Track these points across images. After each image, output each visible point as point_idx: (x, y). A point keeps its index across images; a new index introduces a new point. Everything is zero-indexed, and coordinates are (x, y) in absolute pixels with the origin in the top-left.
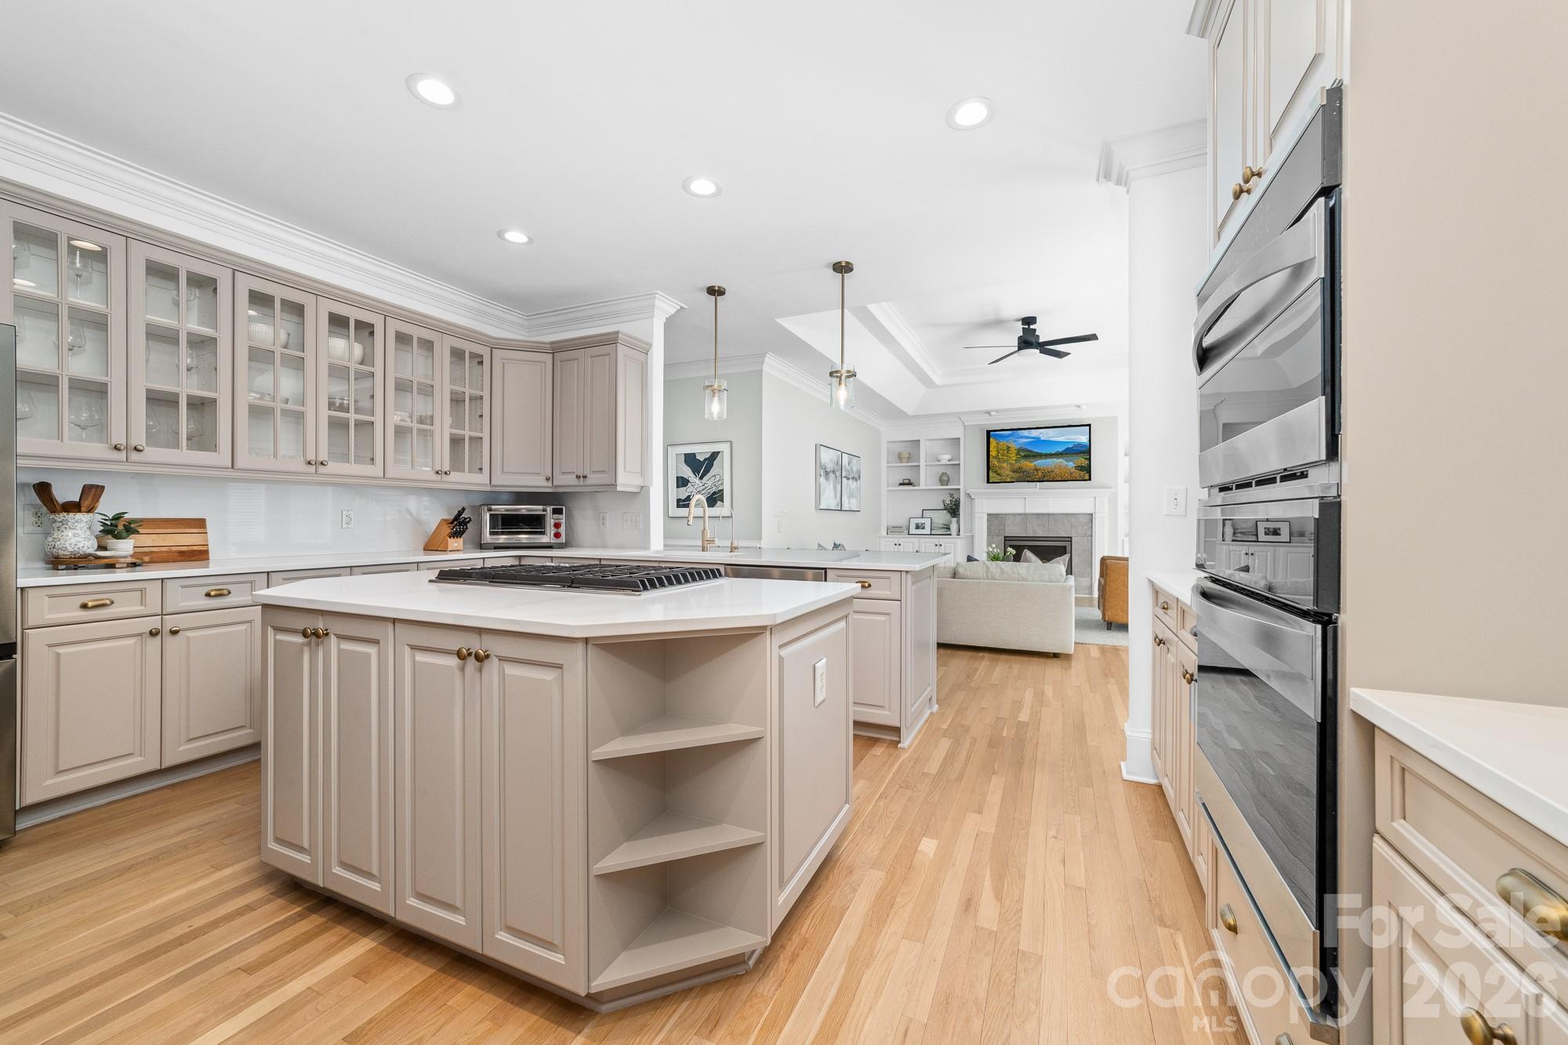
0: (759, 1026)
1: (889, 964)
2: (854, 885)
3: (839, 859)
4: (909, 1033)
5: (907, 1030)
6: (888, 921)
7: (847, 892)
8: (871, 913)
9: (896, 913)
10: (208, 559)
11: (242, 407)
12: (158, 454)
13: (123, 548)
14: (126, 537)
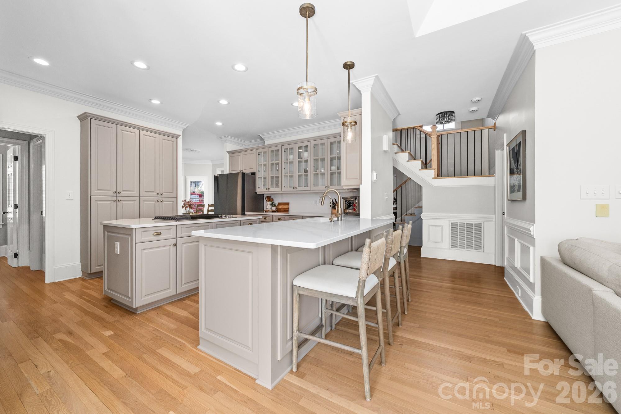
0: (96, 302)
7: (114, 315)
10: (288, 212)
11: (283, 176)
12: (272, 190)
13: (274, 208)
14: (274, 206)
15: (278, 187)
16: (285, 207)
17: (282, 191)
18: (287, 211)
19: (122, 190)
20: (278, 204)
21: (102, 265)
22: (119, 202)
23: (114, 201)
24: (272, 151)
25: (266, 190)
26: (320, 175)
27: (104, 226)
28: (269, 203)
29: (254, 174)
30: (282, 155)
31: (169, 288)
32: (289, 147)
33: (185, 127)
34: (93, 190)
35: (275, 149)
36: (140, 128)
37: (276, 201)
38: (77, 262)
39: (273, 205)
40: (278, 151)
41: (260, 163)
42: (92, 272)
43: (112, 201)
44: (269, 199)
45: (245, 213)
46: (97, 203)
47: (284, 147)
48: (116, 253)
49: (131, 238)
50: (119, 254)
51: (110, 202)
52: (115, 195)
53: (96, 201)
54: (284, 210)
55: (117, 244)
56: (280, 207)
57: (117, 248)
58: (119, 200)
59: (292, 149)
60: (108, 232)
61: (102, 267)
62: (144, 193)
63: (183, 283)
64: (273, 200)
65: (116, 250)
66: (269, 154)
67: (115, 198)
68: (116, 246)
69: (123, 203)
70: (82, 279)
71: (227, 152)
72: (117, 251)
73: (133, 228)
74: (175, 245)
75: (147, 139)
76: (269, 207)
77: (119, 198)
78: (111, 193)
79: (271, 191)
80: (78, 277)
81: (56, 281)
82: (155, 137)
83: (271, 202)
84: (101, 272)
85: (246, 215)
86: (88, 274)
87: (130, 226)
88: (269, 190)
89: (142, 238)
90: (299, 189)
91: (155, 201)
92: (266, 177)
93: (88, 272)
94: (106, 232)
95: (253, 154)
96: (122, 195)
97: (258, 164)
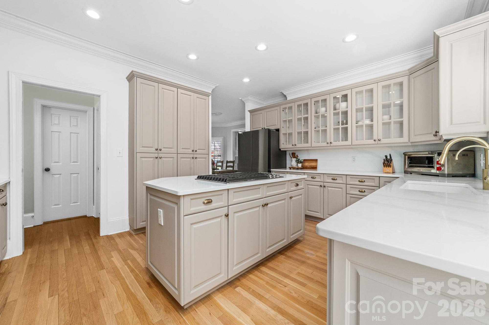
0: (139, 274)
1: (121, 302)
2: (159, 309)
3: (177, 311)
4: (103, 296)
5: (104, 295)
6: (133, 310)
7: (157, 305)
8: (142, 307)
9: (133, 314)
10: (317, 169)
11: (313, 131)
12: (299, 145)
13: (300, 165)
14: (300, 163)
15: (308, 143)
16: (313, 164)
17: (312, 146)
18: (315, 168)
19: (163, 147)
20: (303, 161)
21: (145, 221)
22: (161, 159)
23: (156, 158)
24: (299, 106)
25: (293, 147)
26: (366, 127)
27: (147, 187)
28: (294, 160)
29: (278, 130)
30: (312, 108)
31: (220, 273)
32: (320, 99)
33: (214, 87)
34: (139, 148)
35: (302, 102)
36: (178, 87)
37: (302, 157)
38: (125, 216)
39: (298, 161)
40: (306, 105)
41: (284, 119)
42: (138, 227)
43: (154, 158)
44: (294, 155)
45: (271, 170)
46: (142, 160)
47: (313, 100)
48: (159, 223)
49: (178, 208)
50: (163, 225)
51: (152, 159)
52: (157, 152)
53: (141, 158)
54: (312, 167)
55: (160, 212)
56: (307, 164)
57: (160, 216)
58: (160, 157)
59: (325, 100)
60: (151, 194)
61: (145, 223)
62: (181, 150)
63: (235, 264)
64: (298, 157)
65: (159, 219)
66: (295, 109)
67: (156, 155)
68: (159, 215)
69: (163, 160)
70: (129, 233)
71: (248, 111)
72: (161, 221)
73: (181, 196)
74: (227, 216)
75: (184, 97)
76: (294, 164)
77: (160, 155)
78: (153, 150)
79: (298, 147)
80: (127, 230)
81: (109, 234)
82: (191, 96)
83: (297, 158)
84: (144, 228)
85: (272, 172)
86: (134, 229)
87: (177, 192)
88: (296, 147)
89: (191, 208)
90: (334, 144)
91: (191, 158)
92: (292, 133)
93: (134, 227)
94: (149, 195)
95: (277, 111)
96: (163, 152)
97: (282, 120)
